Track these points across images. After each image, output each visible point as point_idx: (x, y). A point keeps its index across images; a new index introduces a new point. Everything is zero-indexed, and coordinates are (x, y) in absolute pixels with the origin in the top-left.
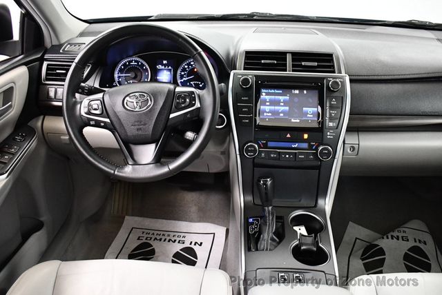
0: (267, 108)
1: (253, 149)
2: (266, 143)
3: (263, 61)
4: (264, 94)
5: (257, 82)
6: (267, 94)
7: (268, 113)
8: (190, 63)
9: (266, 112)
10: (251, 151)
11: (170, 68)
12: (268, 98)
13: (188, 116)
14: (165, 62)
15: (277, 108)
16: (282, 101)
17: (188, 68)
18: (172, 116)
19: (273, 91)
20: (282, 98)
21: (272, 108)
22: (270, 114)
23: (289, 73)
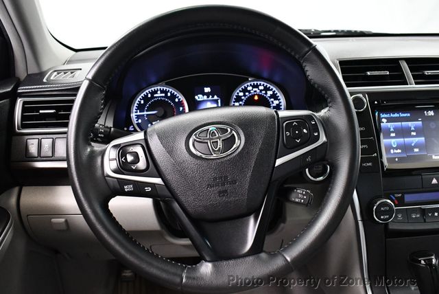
0: (394, 142)
1: (388, 208)
2: (402, 198)
3: (369, 73)
4: (384, 120)
5: (371, 102)
6: (389, 120)
7: (397, 148)
8: (246, 88)
9: (394, 148)
10: (385, 213)
11: (216, 97)
12: (391, 125)
13: (309, 159)
14: (207, 90)
15: (407, 140)
16: (413, 129)
17: (245, 95)
18: (279, 162)
19: (396, 115)
20: (412, 124)
21: (401, 140)
22: (399, 151)
23: (413, 86)
